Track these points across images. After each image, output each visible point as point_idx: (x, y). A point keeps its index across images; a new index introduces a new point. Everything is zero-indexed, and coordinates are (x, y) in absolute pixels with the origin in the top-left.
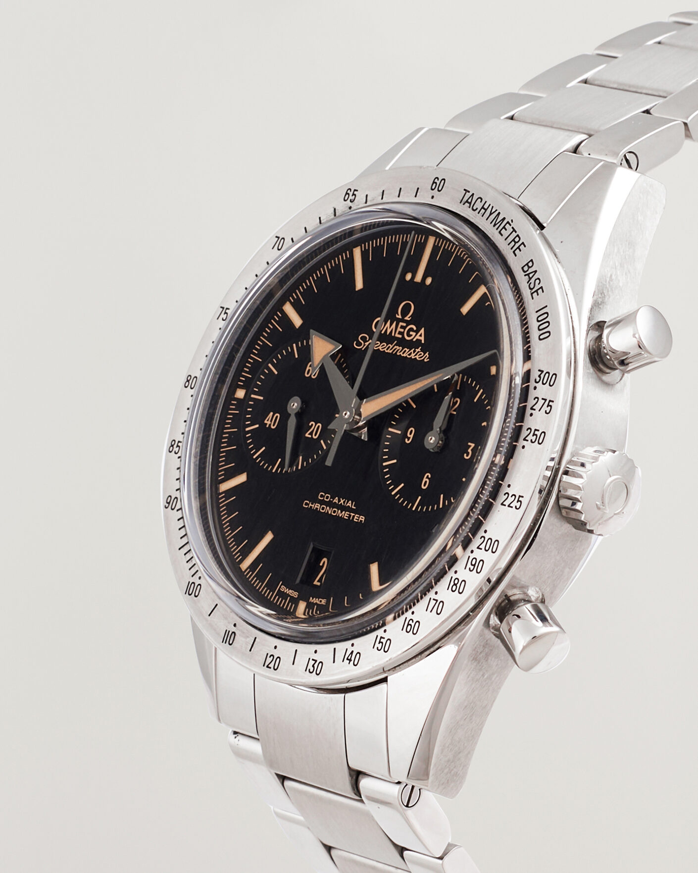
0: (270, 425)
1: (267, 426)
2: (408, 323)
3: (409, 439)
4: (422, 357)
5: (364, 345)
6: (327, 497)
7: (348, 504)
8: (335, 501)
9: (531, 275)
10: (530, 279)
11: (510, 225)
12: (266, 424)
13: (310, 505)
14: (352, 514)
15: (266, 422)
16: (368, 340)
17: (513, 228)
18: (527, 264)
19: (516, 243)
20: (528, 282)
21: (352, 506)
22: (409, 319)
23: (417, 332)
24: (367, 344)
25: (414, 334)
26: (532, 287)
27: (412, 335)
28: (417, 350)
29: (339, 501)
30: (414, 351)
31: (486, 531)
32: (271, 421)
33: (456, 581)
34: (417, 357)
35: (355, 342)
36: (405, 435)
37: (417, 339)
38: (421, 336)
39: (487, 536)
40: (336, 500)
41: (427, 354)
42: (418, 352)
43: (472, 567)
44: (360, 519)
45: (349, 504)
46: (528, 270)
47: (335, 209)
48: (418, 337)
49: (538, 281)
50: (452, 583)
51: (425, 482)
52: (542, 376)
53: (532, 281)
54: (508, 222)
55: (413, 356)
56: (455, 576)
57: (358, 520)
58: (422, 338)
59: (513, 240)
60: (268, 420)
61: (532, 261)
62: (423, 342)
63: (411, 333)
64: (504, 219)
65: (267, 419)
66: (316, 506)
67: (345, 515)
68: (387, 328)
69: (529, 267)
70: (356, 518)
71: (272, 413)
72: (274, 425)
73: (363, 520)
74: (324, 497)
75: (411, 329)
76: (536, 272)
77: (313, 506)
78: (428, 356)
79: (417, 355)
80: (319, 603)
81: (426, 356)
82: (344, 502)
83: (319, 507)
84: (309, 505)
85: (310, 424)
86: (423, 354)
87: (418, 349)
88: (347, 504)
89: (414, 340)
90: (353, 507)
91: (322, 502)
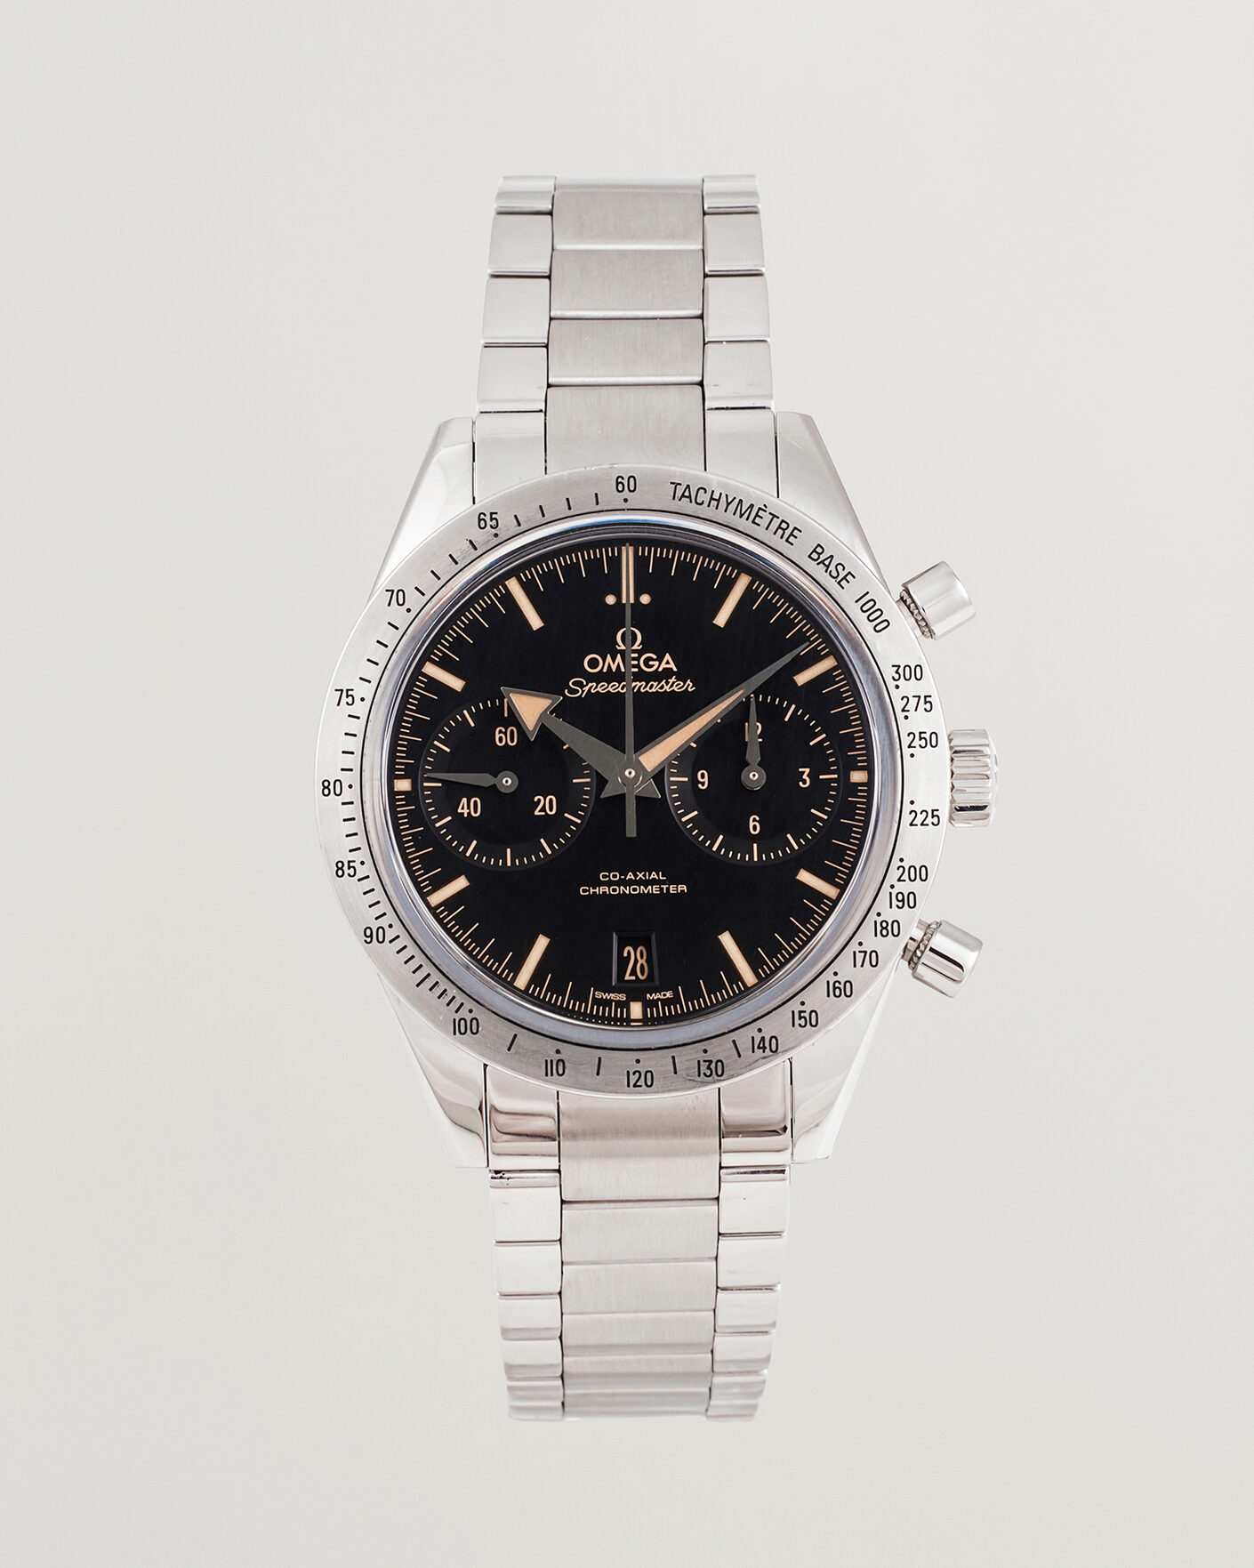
0: (469, 814)
1: (466, 815)
2: (640, 653)
3: (703, 784)
4: (683, 686)
5: (583, 691)
6: (615, 876)
7: (652, 876)
8: (628, 877)
9: (827, 562)
10: (828, 566)
11: (765, 511)
12: (463, 813)
13: (592, 891)
14: (665, 887)
15: (460, 811)
16: (585, 683)
17: (770, 513)
18: (814, 551)
19: (784, 530)
20: (826, 571)
21: (658, 876)
22: (640, 648)
23: (660, 660)
24: (586, 689)
25: (657, 663)
26: (835, 575)
27: (653, 666)
28: (671, 681)
29: (636, 876)
30: (667, 683)
31: (902, 860)
32: (469, 808)
33: (884, 925)
34: (675, 688)
35: (566, 691)
36: (694, 781)
37: (664, 669)
38: (668, 662)
39: (906, 864)
40: (630, 876)
41: (689, 682)
42: (674, 683)
43: (900, 904)
44: (679, 889)
45: (654, 875)
46: (819, 558)
47: (471, 541)
48: (664, 665)
49: (840, 568)
50: (879, 928)
51: (754, 825)
52: (901, 671)
53: (832, 567)
54: (760, 509)
55: (667, 688)
56: (879, 920)
57: (677, 890)
58: (672, 665)
59: (779, 527)
60: (463, 808)
61: (819, 545)
62: (675, 669)
63: (651, 663)
64: (752, 506)
65: (461, 806)
66: (601, 891)
67: (655, 889)
68: (609, 664)
69: (819, 554)
70: (671, 889)
71: (465, 800)
72: (476, 812)
73: (685, 888)
74: (609, 876)
75: (650, 659)
76: (832, 557)
77: (597, 890)
78: (691, 684)
79: (674, 686)
80: (662, 997)
81: (689, 685)
82: (645, 876)
83: (607, 890)
84: (589, 891)
85: (536, 799)
86: (682, 684)
87: (671, 678)
88: (649, 876)
89: (660, 670)
90: (661, 878)
91: (609, 884)
